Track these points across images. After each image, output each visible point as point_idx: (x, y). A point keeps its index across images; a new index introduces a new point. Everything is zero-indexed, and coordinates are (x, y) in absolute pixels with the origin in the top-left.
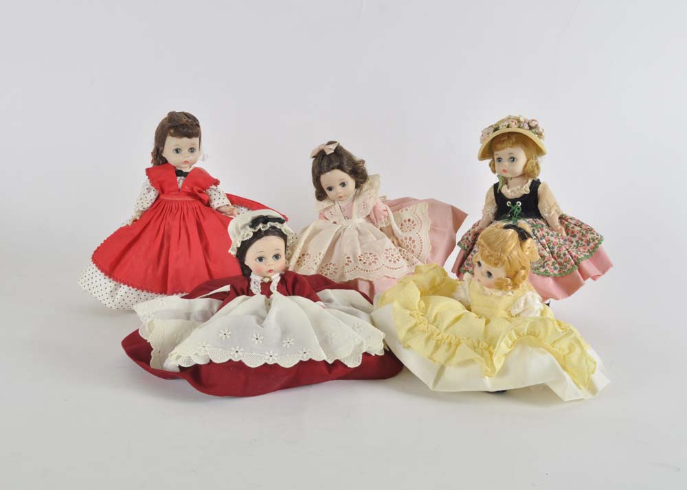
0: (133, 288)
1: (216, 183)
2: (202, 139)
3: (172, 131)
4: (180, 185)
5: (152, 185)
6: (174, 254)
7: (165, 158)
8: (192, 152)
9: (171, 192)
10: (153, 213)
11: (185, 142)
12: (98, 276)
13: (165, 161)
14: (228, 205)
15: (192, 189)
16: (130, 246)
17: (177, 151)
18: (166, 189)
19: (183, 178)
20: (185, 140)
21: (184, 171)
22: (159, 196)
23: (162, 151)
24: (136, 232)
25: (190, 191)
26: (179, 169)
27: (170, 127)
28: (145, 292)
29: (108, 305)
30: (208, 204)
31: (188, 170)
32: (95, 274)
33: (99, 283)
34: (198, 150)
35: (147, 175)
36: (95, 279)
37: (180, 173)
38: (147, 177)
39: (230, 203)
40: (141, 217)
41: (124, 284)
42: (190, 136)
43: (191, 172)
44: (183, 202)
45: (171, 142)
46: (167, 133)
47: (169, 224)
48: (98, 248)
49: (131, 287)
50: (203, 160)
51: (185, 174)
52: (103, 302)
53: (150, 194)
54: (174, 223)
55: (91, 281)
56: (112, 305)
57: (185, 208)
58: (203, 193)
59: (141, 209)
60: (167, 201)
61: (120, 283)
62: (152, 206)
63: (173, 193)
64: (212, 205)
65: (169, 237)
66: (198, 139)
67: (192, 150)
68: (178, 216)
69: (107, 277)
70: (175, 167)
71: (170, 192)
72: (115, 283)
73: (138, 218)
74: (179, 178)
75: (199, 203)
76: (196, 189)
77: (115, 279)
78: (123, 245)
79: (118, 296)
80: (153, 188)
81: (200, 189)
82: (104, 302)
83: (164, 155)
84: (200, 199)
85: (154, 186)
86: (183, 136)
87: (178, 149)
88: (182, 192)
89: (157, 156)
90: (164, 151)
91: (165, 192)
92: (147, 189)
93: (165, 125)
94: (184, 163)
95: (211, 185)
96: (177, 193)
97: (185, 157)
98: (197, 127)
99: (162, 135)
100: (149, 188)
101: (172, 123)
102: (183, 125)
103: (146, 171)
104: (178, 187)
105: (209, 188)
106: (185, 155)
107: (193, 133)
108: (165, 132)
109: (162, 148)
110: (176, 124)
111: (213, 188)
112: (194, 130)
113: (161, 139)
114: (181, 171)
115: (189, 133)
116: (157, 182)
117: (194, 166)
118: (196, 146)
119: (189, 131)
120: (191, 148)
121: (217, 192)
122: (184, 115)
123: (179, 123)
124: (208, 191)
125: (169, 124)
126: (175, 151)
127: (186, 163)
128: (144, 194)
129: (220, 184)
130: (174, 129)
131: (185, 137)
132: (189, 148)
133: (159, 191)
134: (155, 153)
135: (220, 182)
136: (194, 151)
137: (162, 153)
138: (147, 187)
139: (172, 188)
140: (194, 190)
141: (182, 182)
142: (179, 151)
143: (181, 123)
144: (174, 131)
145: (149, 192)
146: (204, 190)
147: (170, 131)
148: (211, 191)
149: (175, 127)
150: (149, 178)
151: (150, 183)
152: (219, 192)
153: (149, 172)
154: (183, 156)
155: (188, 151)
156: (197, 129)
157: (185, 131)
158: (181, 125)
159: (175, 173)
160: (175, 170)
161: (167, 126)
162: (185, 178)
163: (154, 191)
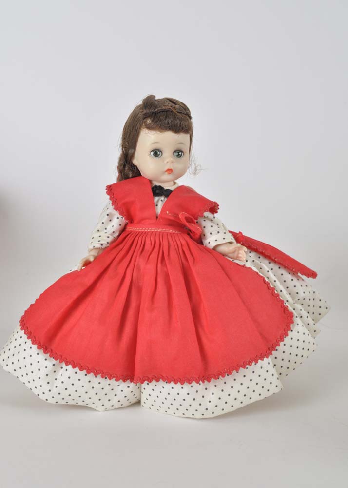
0: (81, 370)
1: (214, 208)
2: (193, 139)
3: (149, 121)
4: (159, 209)
5: (116, 209)
6: (146, 316)
7: (136, 167)
8: (179, 156)
9: (144, 219)
10: (114, 252)
11: (167, 139)
12: (28, 350)
13: (137, 173)
14: (231, 243)
15: (177, 216)
16: (77, 303)
17: (156, 153)
18: (138, 214)
19: (162, 198)
20: (169, 135)
21: (166, 187)
22: (126, 225)
23: (133, 156)
24: (89, 281)
25: (172, 218)
26: (158, 184)
27: (146, 116)
28: (99, 376)
29: (42, 397)
30: (200, 240)
31: (172, 188)
32: (24, 346)
33: (28, 360)
34: (187, 154)
35: (108, 193)
36: (23, 354)
37: (158, 191)
39: (234, 240)
40: (96, 258)
41: (67, 364)
42: (177, 129)
43: (175, 190)
44: (162, 235)
45: (148, 138)
46: (141, 126)
47: (139, 269)
48: (32, 305)
49: (77, 369)
50: (195, 173)
51: (167, 193)
52: (34, 390)
53: (112, 223)
54: (146, 268)
55: (17, 357)
56: (48, 396)
57: (165, 244)
58: (194, 222)
59: (98, 246)
60: (138, 234)
61: (61, 362)
62: (112, 242)
63: (148, 221)
64: (206, 242)
65: (140, 290)
66: (188, 136)
67: (179, 153)
68: (154, 255)
69: (41, 351)
70: (150, 181)
71: (142, 220)
72: (54, 361)
73: (92, 259)
74: (156, 199)
75: (187, 238)
76: (182, 216)
77: (54, 355)
78: (66, 301)
79: (58, 383)
80: (116, 214)
81: (189, 215)
82: (36, 392)
83: (135, 162)
84: (189, 233)
85: (119, 211)
86: (166, 129)
87: (157, 150)
88: (161, 220)
89: (124, 166)
90: (136, 155)
91: (136, 220)
92: (108, 215)
93: (138, 115)
94: (166, 173)
95: (205, 211)
96: (154, 221)
97: (169, 163)
98: (188, 117)
99: (134, 130)
100: (111, 213)
101: (149, 109)
102: (166, 111)
103: (106, 189)
104: (155, 211)
105: (202, 216)
106: (168, 160)
107: (180, 126)
108: (139, 124)
109: (133, 150)
110: (155, 110)
111: (209, 217)
112: (182, 122)
113: (131, 136)
114: (161, 188)
115: (176, 126)
116: (124, 204)
117: (181, 182)
118: (185, 148)
119: (176, 122)
120: (177, 150)
121: (215, 224)
122: (168, 101)
123: (161, 108)
124: (201, 220)
125: (145, 112)
126: (152, 153)
127: (170, 173)
128: (103, 223)
129: (218, 211)
130: (152, 118)
131: (168, 131)
132: (174, 151)
133: (126, 219)
134: (122, 162)
135: (219, 207)
136: (181, 155)
137: (133, 159)
138: (108, 213)
139: (146, 214)
140: (179, 217)
141: (162, 205)
142: (159, 153)
143: (164, 108)
144: (153, 121)
145: (110, 220)
146: (195, 219)
147: (146, 121)
148: (205, 221)
149: (153, 115)
150: (110, 199)
151: (112, 205)
152: (218, 224)
153: (111, 190)
154: (165, 162)
155: (173, 154)
156: (188, 119)
157: (170, 121)
158: (163, 111)
159: (151, 190)
160: (151, 186)
161: (140, 115)
162: (166, 199)
163: (118, 218)
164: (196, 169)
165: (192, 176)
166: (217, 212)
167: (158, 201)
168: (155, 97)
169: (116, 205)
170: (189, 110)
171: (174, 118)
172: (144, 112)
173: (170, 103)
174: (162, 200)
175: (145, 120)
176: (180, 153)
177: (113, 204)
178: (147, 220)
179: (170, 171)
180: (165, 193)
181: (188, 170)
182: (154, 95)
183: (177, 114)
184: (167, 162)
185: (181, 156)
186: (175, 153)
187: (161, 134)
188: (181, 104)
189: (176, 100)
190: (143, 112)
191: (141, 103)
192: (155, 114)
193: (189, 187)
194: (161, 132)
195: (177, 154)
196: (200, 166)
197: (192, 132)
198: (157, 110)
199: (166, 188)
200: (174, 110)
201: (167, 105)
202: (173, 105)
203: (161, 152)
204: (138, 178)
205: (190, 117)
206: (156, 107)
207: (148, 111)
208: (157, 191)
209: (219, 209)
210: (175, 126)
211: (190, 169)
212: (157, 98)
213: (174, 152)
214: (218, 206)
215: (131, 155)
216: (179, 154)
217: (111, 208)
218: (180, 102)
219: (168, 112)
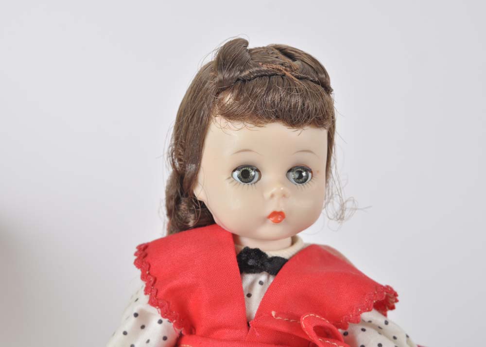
1: (385, 302)
2: (337, 139)
4: (254, 305)
5: (153, 303)
7: (202, 204)
8: (301, 179)
9: (220, 327)
13: (206, 218)
15: (295, 321)
17: (246, 173)
18: (205, 318)
19: (263, 277)
21: (272, 251)
22: (179, 338)
23: (194, 178)
25: (283, 328)
26: (251, 244)
27: (222, 88)
31: (286, 253)
34: (319, 177)
35: (139, 263)
38: (138, 272)
43: (294, 257)
46: (210, 111)
50: (340, 218)
51: (274, 266)
66: (324, 133)
67: (301, 172)
70: (235, 238)
74: (249, 278)
76: (307, 322)
80: (155, 314)
81: (327, 323)
83: (199, 193)
85: (161, 307)
86: (269, 118)
87: (249, 166)
88: (257, 334)
89: (178, 201)
90: (201, 176)
91: (200, 330)
92: (136, 315)
93: (204, 85)
94: (270, 221)
95: (364, 310)
96: (241, 333)
97: (275, 199)
98: (321, 89)
99: (195, 118)
100: (142, 311)
101: (230, 70)
102: (270, 76)
103: (136, 254)
104: (244, 309)
105: (358, 321)
106: (274, 190)
107: (302, 111)
108: (206, 106)
109: (194, 166)
110: (244, 74)
111: (373, 322)
112: (308, 101)
113: (190, 135)
114: (258, 253)
115: (292, 109)
116: (172, 292)
117: (307, 237)
118: (317, 163)
119: (293, 101)
120: (297, 167)
121: (387, 337)
122: (276, 51)
123: (257, 69)
124: (355, 329)
125: (220, 77)
126: (236, 174)
127: (279, 222)
128: (125, 333)
129: (397, 305)
130: (236, 91)
131: (273, 121)
132: (289, 167)
133: (178, 325)
134: (173, 192)
135: (398, 298)
136: (307, 176)
137: (195, 186)
138: (135, 311)
139: (224, 315)
140: (300, 325)
141: (263, 295)
142: (253, 173)
143: (264, 68)
144: (237, 98)
145: (143, 327)
146: (338, 327)
147: (223, 99)
148: (363, 330)
149: (239, 83)
150: (143, 277)
151: (146, 294)
152: (395, 338)
153: (146, 255)
154: (267, 195)
155: (287, 175)
156: (322, 95)
157: (277, 98)
158: (262, 76)
159: (235, 260)
160: (236, 250)
161: (211, 86)
162: (272, 279)
163: (160, 322)
164: (343, 208)
165: (335, 224)
166: (393, 308)
167: (252, 284)
168: (246, 43)
169: (154, 292)
170: (324, 71)
171: (289, 91)
172: (217, 80)
173: (280, 55)
174: (261, 283)
175: (220, 96)
176: (304, 174)
177: (147, 291)
178: (227, 331)
179: (278, 216)
180: (268, 265)
181: (324, 211)
182: (246, 38)
183: (297, 81)
184: (272, 196)
185: (306, 180)
186: (291, 173)
187: (257, 128)
188: (306, 60)
189: (296, 51)
190: (215, 77)
191: (211, 57)
192: (244, 81)
193: (329, 248)
194: (256, 124)
195: (297, 176)
196: (354, 201)
197: (333, 122)
198: (247, 73)
199: (271, 254)
200: (288, 74)
201: (273, 62)
202: (288, 61)
203: (257, 170)
204: (206, 230)
205: (328, 90)
206: (245, 65)
207: (226, 76)
208: (251, 262)
209: (397, 301)
210: (289, 111)
211: (330, 206)
212: (250, 47)
213: (290, 171)
214: (396, 295)
215: (189, 176)
216: (301, 176)
217: (145, 299)
218: (306, 54)
219: (273, 79)
